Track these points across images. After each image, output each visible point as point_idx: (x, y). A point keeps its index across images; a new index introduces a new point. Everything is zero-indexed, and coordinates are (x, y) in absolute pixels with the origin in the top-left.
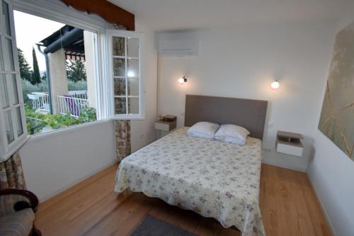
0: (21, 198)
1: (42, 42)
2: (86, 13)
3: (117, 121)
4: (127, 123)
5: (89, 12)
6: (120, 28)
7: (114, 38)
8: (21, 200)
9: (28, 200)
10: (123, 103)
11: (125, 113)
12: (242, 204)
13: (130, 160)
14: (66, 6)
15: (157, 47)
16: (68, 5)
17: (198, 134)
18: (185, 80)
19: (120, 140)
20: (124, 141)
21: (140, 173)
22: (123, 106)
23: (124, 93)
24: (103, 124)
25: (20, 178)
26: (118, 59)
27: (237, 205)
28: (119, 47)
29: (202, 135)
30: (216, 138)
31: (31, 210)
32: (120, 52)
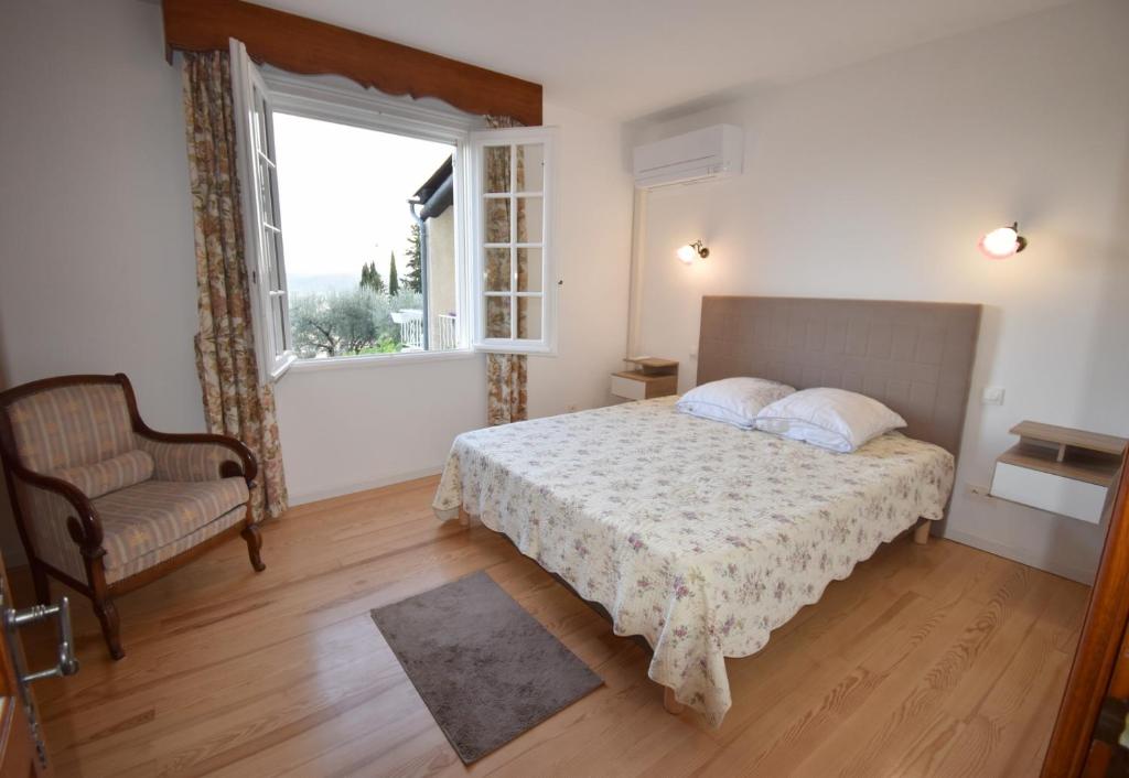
0: (232, 455)
1: (417, 194)
2: (408, 98)
3: (492, 355)
4: (518, 363)
5: (415, 96)
6: (502, 125)
7: (490, 150)
8: (229, 458)
9: (240, 462)
10: (505, 311)
11: (509, 336)
12: (664, 572)
13: (469, 437)
14: (361, 88)
15: (629, 165)
16: (365, 85)
17: (704, 410)
18: (704, 253)
19: (496, 405)
20: (505, 407)
21: (478, 467)
22: (506, 319)
23: (508, 286)
24: (460, 360)
25: (268, 436)
26: (497, 201)
27: (653, 577)
28: (499, 171)
29: (717, 413)
30: (759, 423)
31: (242, 480)
32: (502, 183)
